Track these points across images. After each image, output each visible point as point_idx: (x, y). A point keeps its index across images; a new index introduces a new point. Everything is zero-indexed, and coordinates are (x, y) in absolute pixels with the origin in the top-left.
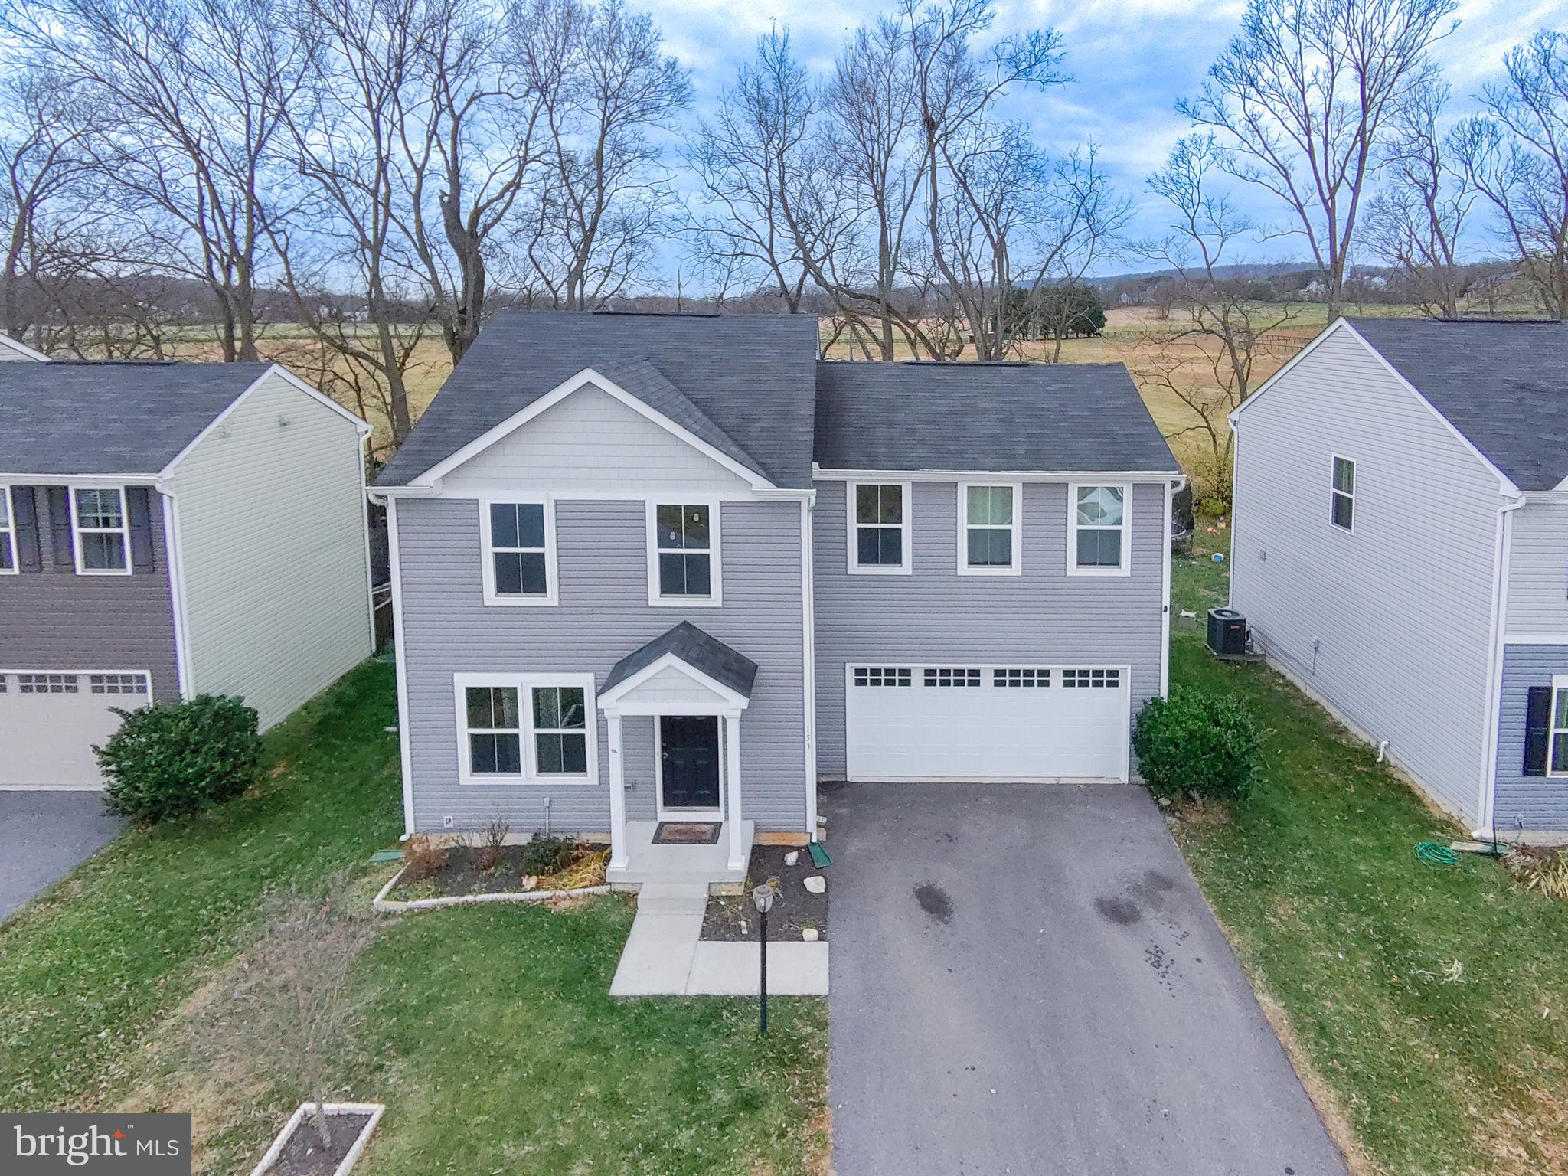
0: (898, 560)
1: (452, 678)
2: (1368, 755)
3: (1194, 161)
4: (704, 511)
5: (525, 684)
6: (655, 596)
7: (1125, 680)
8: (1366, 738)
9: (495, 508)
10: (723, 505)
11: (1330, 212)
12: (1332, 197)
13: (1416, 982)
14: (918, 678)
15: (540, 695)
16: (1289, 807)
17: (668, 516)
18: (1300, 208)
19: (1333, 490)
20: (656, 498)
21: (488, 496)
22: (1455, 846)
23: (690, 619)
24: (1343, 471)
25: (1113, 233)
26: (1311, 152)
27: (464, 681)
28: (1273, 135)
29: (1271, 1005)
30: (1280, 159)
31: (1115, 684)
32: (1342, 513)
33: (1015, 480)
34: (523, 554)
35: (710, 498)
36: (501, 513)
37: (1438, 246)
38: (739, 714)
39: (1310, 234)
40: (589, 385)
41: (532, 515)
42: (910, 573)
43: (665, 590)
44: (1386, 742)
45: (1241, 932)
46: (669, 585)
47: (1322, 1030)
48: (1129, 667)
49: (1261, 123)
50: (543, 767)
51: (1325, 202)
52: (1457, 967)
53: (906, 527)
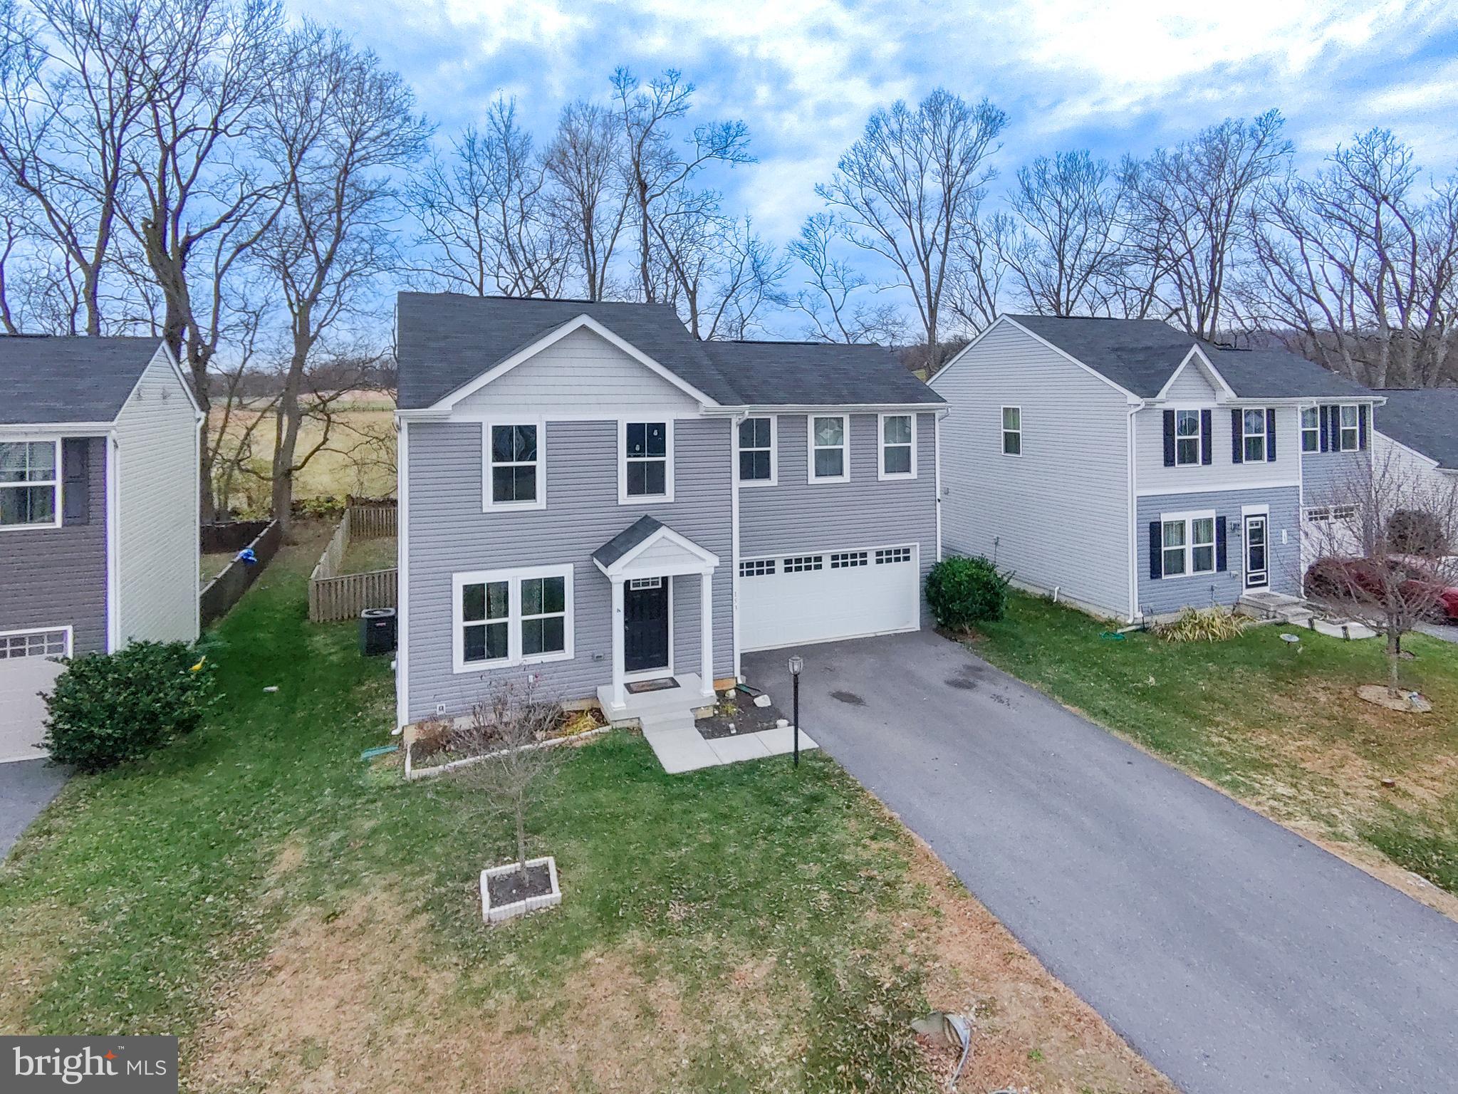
0: (767, 476)
1: (451, 579)
2: (1048, 600)
3: (821, 234)
4: (661, 427)
5: (514, 578)
6: (624, 498)
7: (915, 555)
8: (1039, 592)
9: (496, 430)
10: (677, 422)
11: (926, 270)
12: (927, 258)
13: (1137, 689)
14: (780, 566)
15: (528, 586)
16: (1019, 630)
17: (635, 431)
18: (905, 268)
19: (1003, 430)
20: (625, 418)
21: (490, 418)
22: (1119, 631)
23: (649, 513)
24: (1011, 415)
25: (774, 282)
26: (911, 227)
27: (462, 579)
28: (884, 214)
29: (1075, 709)
30: (889, 233)
31: (907, 559)
32: (1012, 443)
33: (844, 412)
34: (517, 467)
35: (666, 414)
36: (501, 434)
37: (984, 298)
38: (712, 571)
39: (913, 286)
40: (584, 327)
41: (528, 433)
42: (776, 484)
43: (632, 490)
44: (1057, 588)
45: (1035, 682)
46: (635, 487)
47: (1106, 712)
48: (918, 544)
49: (874, 205)
50: (528, 649)
51: (922, 263)
52: (1152, 679)
53: (773, 450)
